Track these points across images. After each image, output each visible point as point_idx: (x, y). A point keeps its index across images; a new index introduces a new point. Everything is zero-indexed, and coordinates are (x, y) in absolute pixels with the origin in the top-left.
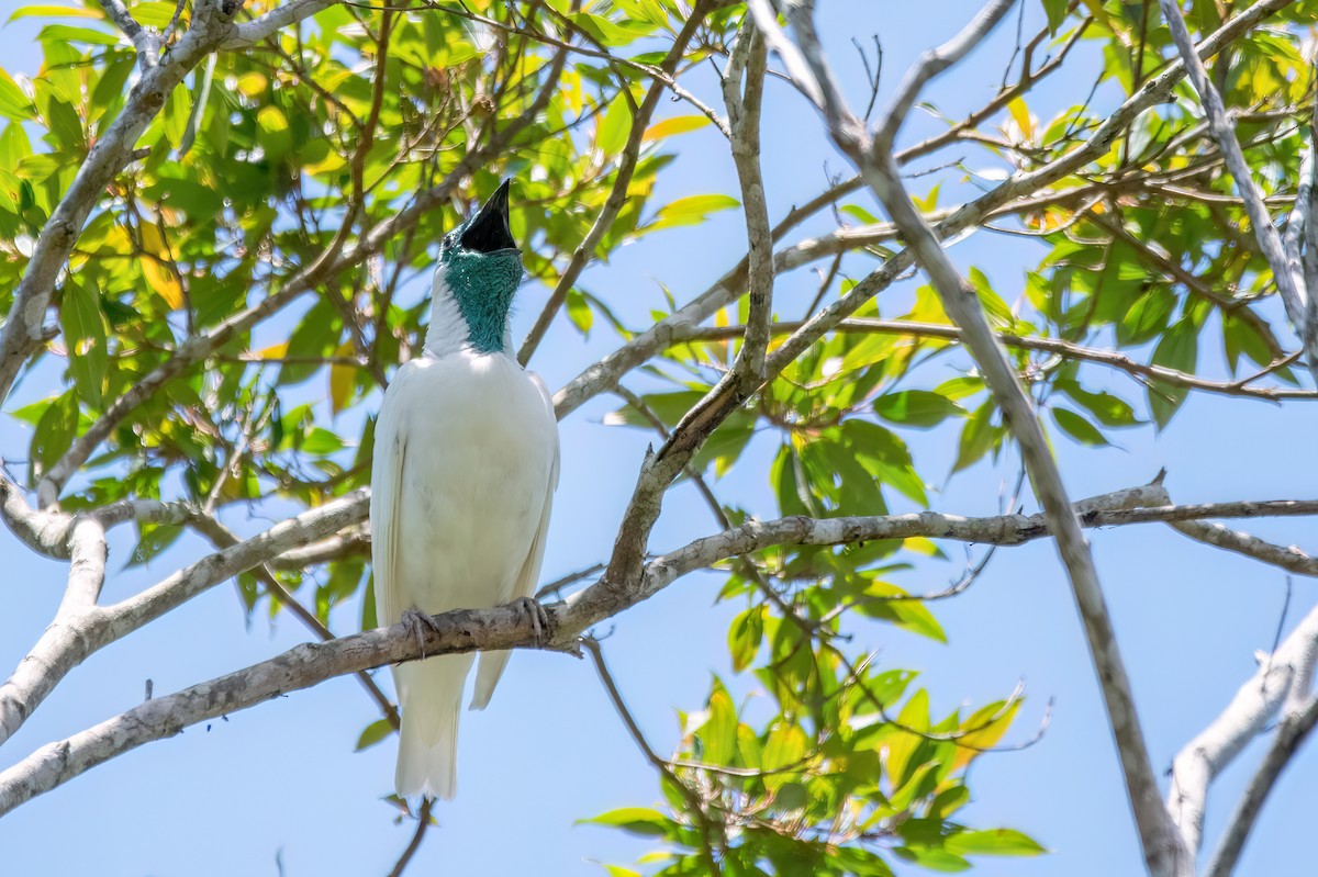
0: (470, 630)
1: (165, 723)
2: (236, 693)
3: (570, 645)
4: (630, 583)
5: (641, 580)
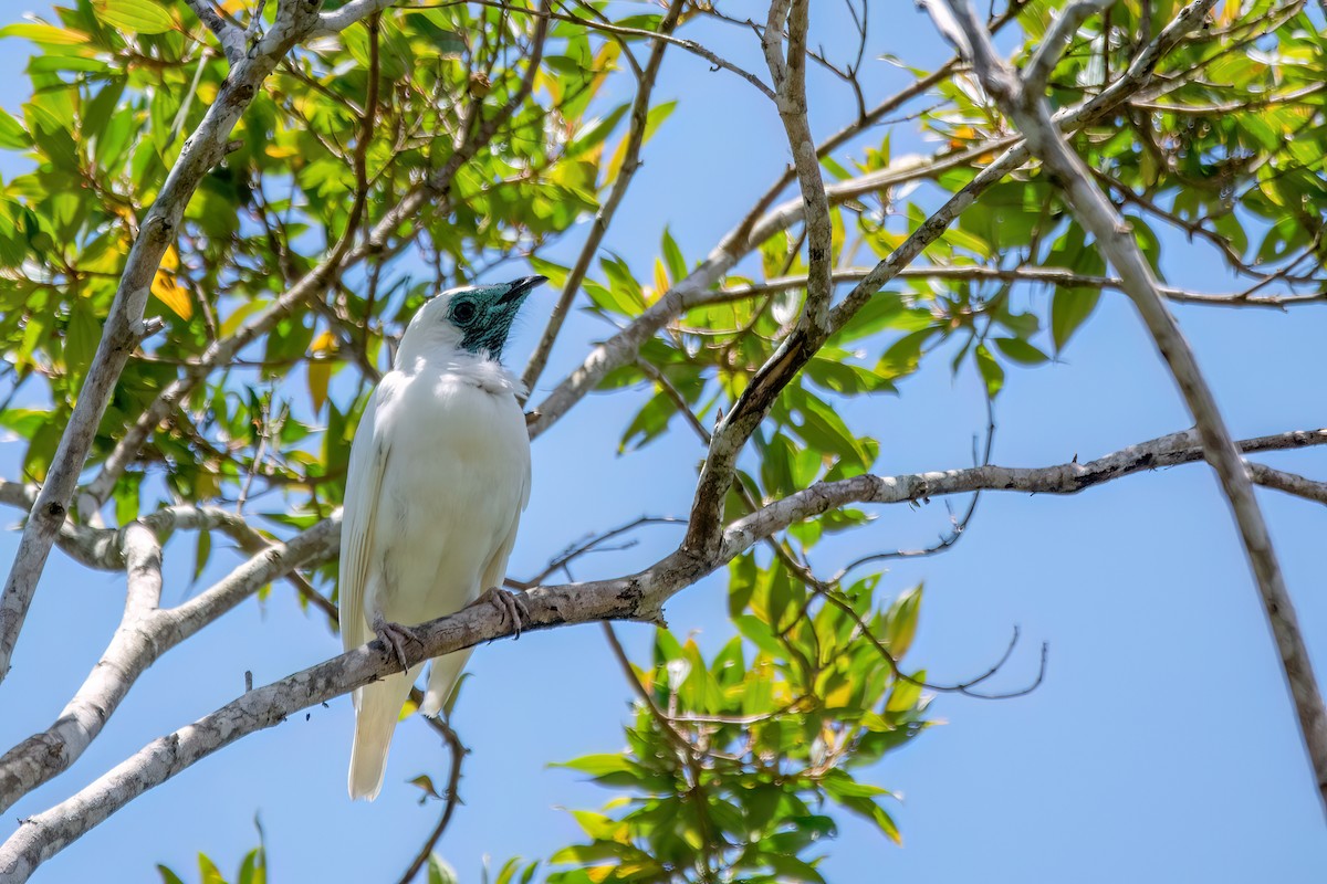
0: (557, 605)
1: (269, 712)
2: (335, 679)
3: (655, 614)
4: (710, 549)
5: (720, 545)
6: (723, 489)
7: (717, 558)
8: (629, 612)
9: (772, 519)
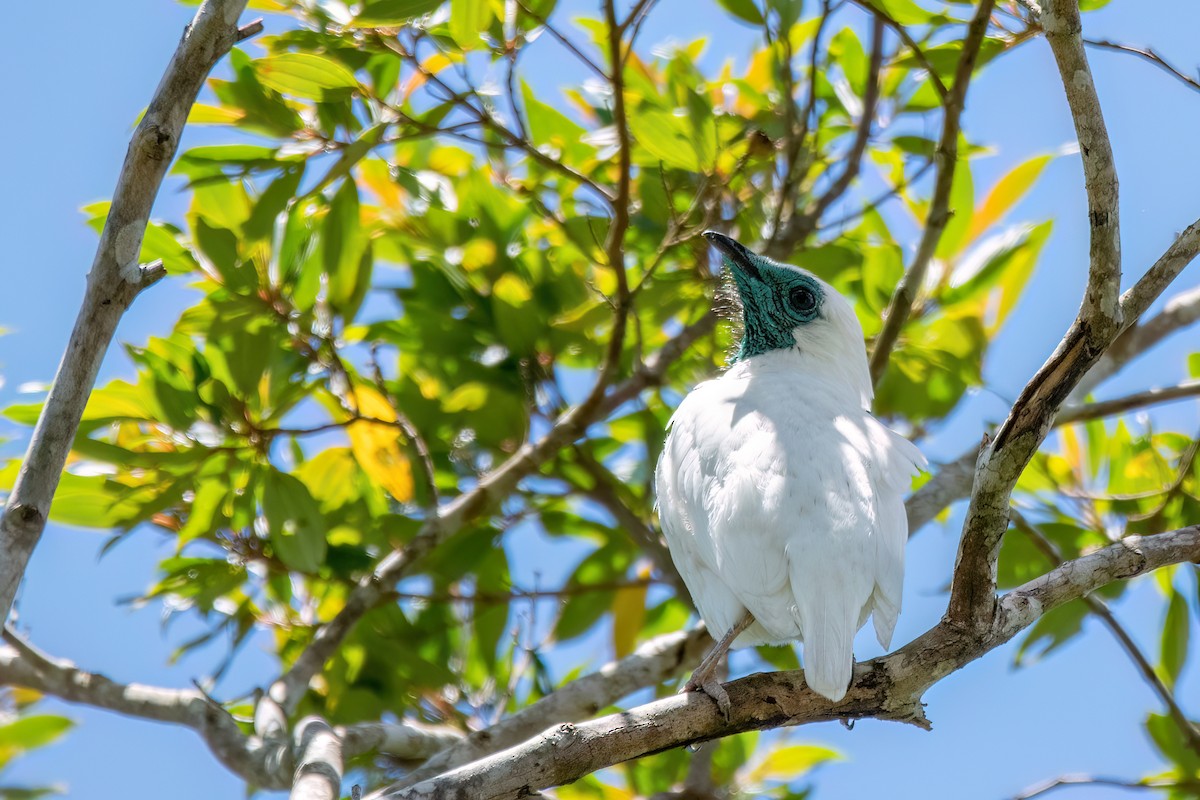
3: (911, 709)
4: (980, 620)
5: (994, 615)
6: (993, 539)
7: (990, 631)
8: (876, 705)
9: (1066, 583)
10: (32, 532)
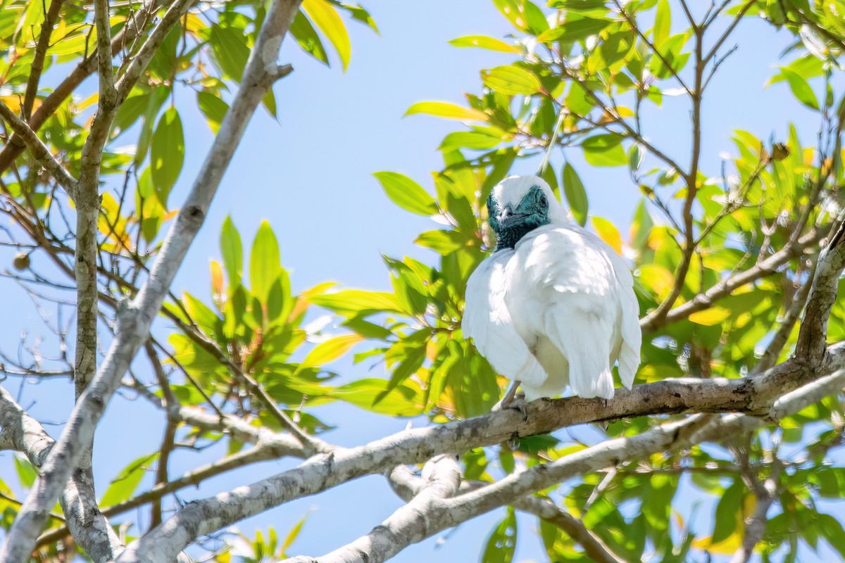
0: (680, 393)
1: (418, 447)
2: (480, 430)
4: (814, 357)
5: (823, 355)
6: (826, 307)
7: (820, 366)
10: (196, 223)
